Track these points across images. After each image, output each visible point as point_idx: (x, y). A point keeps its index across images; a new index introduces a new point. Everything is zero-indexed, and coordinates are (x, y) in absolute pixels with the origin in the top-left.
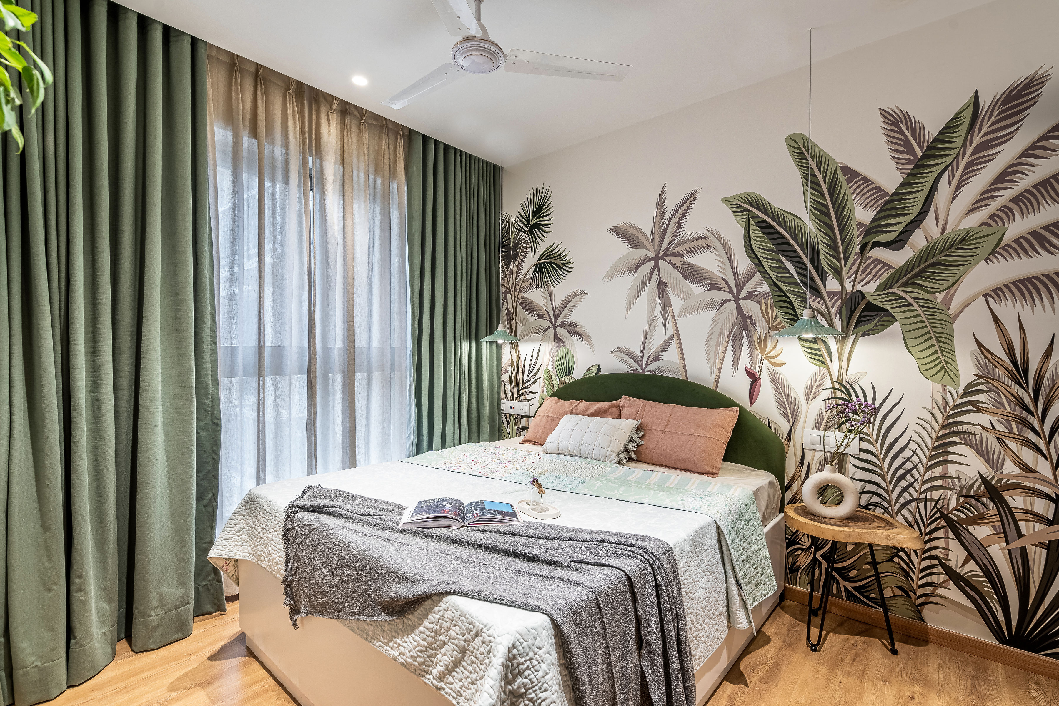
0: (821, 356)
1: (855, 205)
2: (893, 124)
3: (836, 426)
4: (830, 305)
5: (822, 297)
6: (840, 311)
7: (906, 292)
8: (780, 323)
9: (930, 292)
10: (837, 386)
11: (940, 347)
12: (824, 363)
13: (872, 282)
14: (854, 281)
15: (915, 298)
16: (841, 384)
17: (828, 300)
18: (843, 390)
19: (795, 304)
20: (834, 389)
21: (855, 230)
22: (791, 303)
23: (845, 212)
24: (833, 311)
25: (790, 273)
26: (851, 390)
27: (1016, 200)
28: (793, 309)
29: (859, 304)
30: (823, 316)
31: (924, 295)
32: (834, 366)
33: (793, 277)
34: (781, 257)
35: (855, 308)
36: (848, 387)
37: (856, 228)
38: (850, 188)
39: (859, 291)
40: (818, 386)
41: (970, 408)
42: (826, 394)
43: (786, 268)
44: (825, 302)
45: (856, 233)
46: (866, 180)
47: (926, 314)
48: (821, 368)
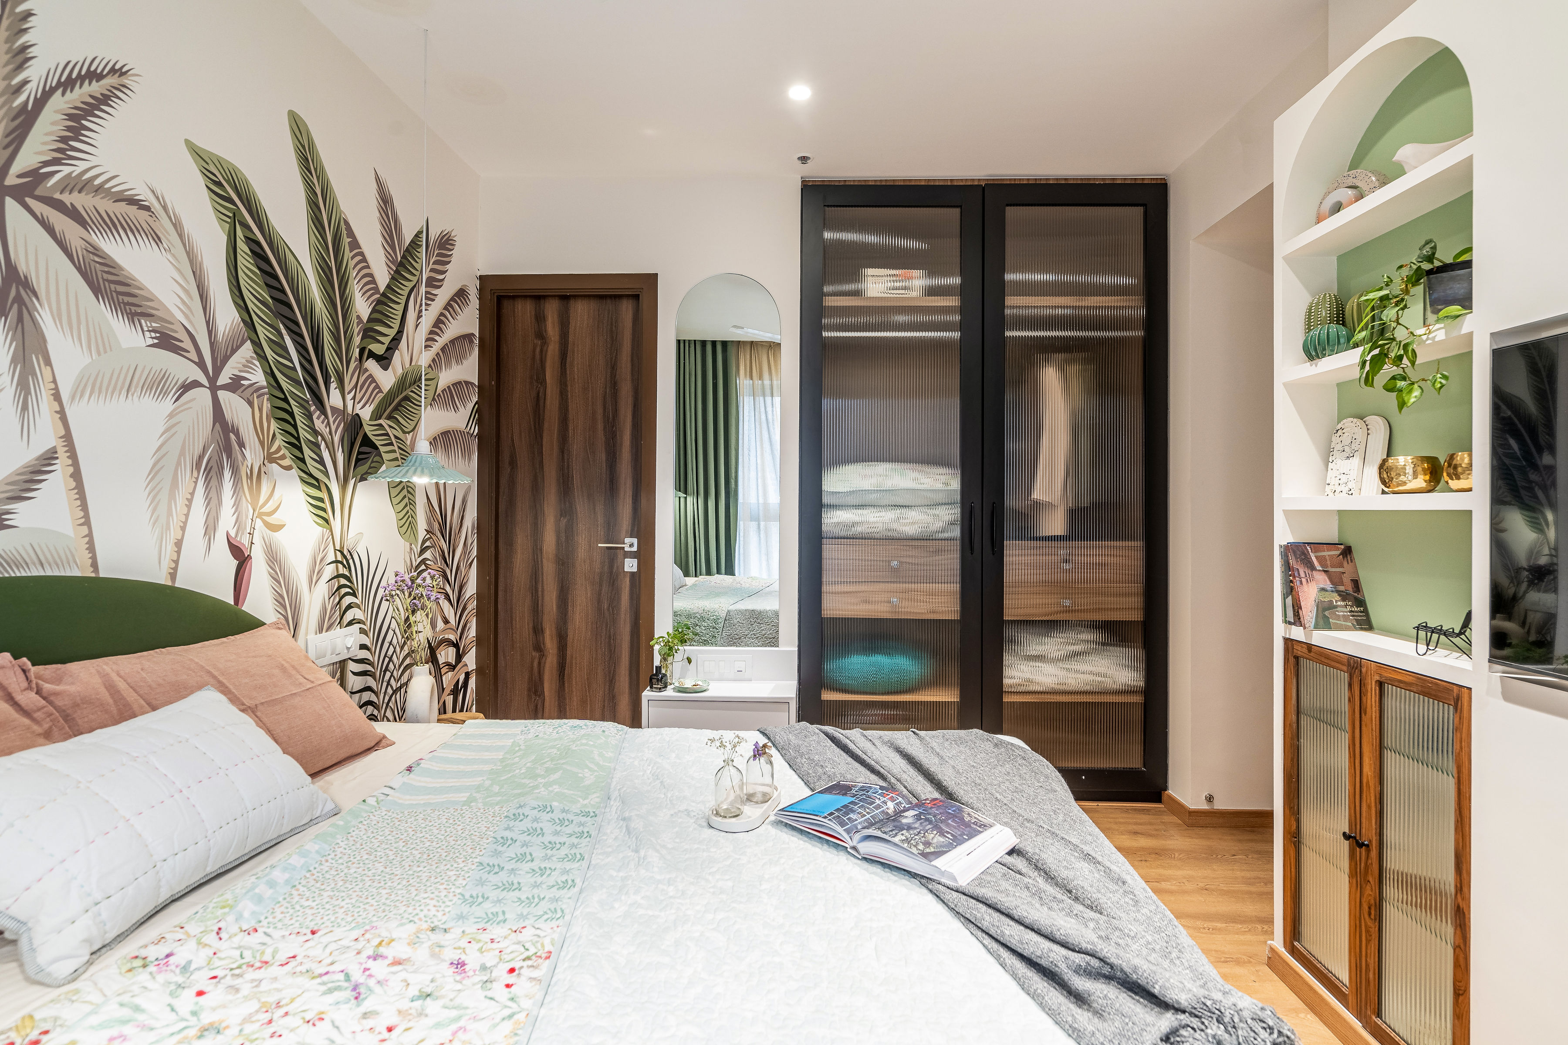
0: (324, 510)
1: (356, 287)
2: (382, 200)
3: (338, 620)
4: (333, 428)
5: (326, 417)
6: (342, 440)
7: (390, 427)
8: (279, 449)
9: (404, 432)
10: (339, 558)
11: (409, 499)
12: (327, 521)
13: (368, 405)
14: (354, 398)
15: (396, 437)
16: (342, 553)
17: (331, 420)
18: (345, 562)
19: (297, 418)
20: (336, 562)
21: (355, 325)
22: (292, 414)
23: (348, 291)
24: (337, 439)
25: (291, 361)
26: (351, 561)
27: (443, 349)
28: (295, 427)
29: (358, 434)
30: (327, 447)
31: (400, 434)
32: (336, 524)
33: (294, 369)
34: (281, 326)
35: (355, 439)
36: (349, 557)
37: (356, 321)
38: (352, 258)
39: (357, 415)
40: (321, 561)
41: (423, 567)
42: (329, 571)
43: (285, 349)
44: (328, 423)
45: (356, 330)
46: (364, 260)
47: (402, 458)
48: (325, 529)
